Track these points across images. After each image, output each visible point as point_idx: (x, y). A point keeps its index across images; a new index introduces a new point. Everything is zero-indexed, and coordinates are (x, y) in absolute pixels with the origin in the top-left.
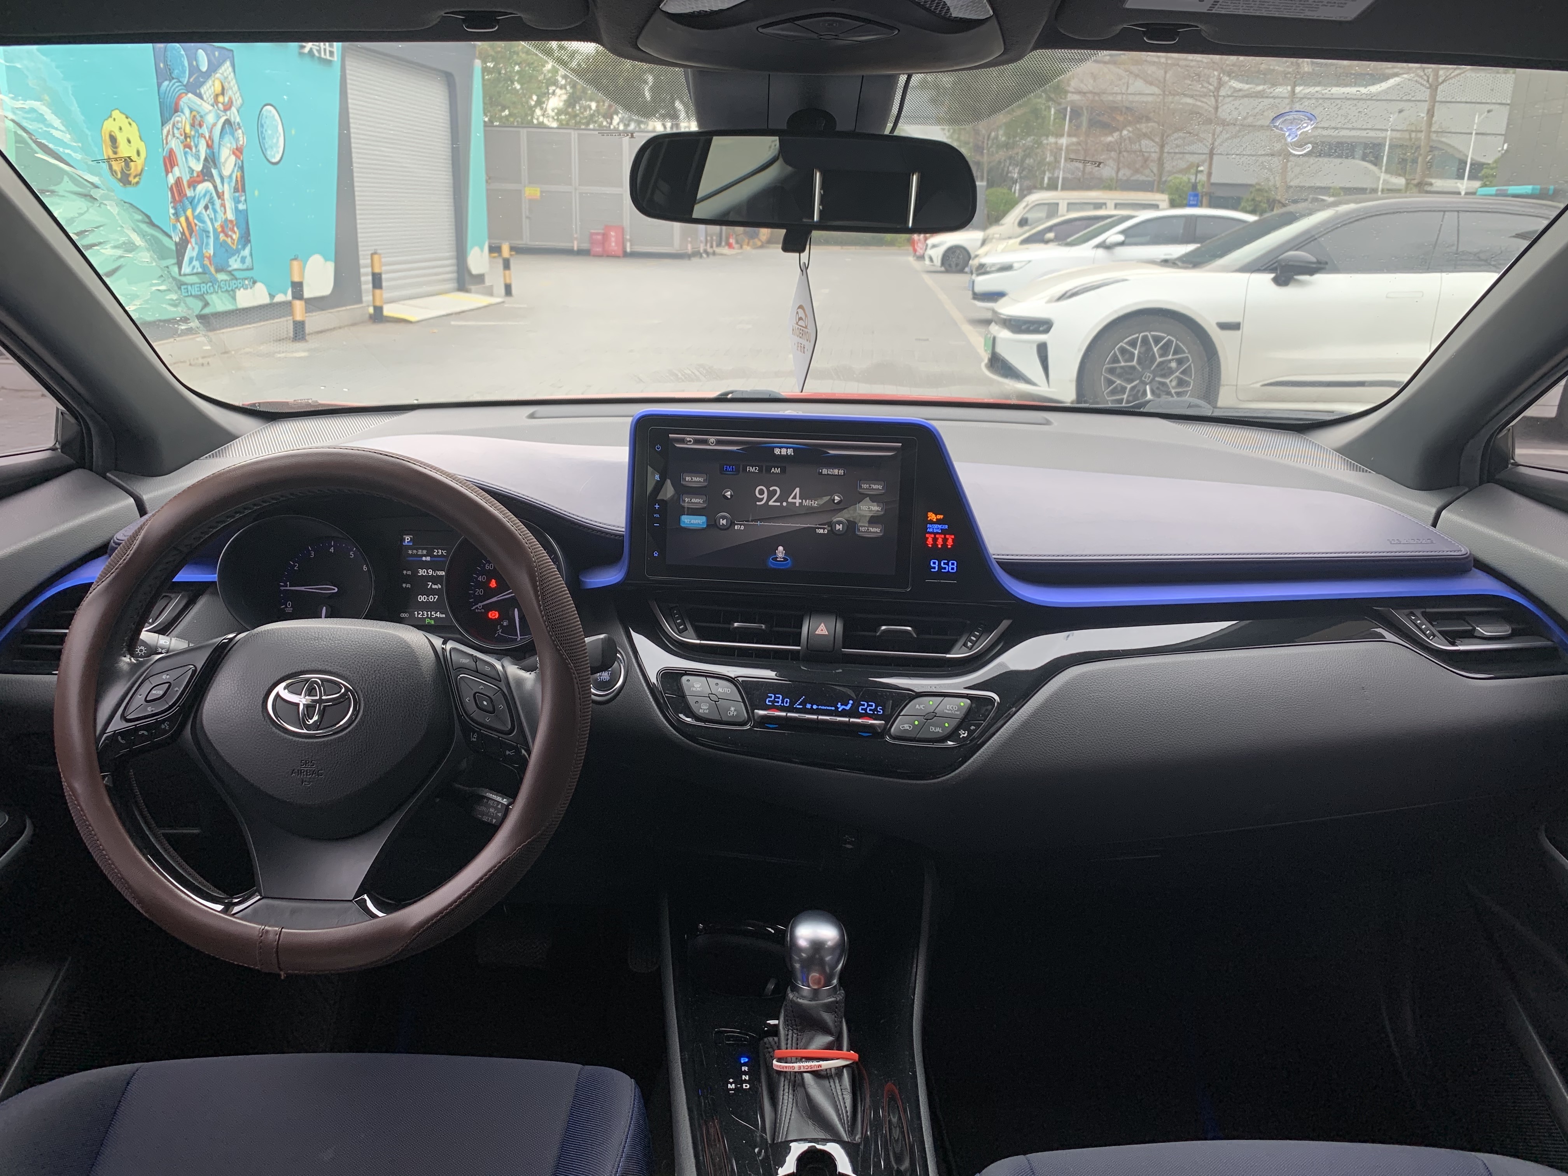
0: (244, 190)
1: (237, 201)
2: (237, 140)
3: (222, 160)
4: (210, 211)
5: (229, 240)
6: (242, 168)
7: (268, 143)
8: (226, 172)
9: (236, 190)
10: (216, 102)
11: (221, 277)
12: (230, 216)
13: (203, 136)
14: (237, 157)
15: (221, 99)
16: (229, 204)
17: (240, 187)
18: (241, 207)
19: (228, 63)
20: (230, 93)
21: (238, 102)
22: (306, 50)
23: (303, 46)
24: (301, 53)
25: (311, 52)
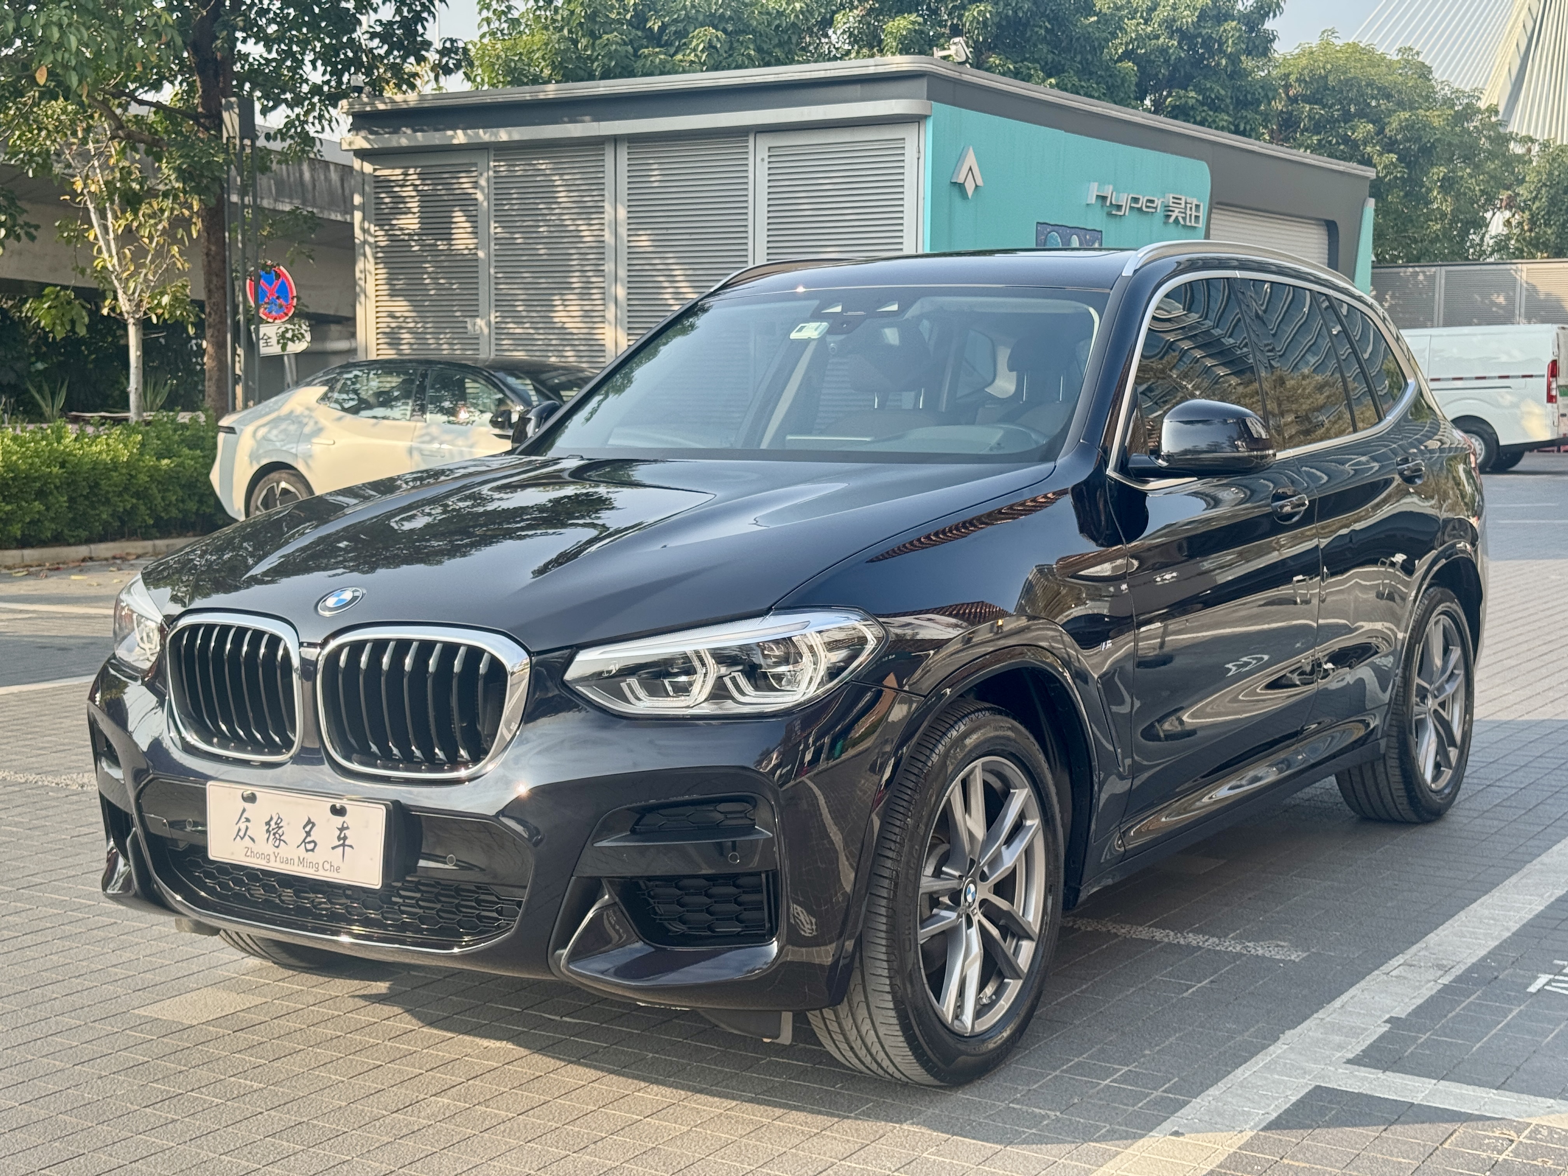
19: (1097, 244)
22: (1172, 220)
23: (1169, 216)
24: (1166, 223)
25: (1176, 221)
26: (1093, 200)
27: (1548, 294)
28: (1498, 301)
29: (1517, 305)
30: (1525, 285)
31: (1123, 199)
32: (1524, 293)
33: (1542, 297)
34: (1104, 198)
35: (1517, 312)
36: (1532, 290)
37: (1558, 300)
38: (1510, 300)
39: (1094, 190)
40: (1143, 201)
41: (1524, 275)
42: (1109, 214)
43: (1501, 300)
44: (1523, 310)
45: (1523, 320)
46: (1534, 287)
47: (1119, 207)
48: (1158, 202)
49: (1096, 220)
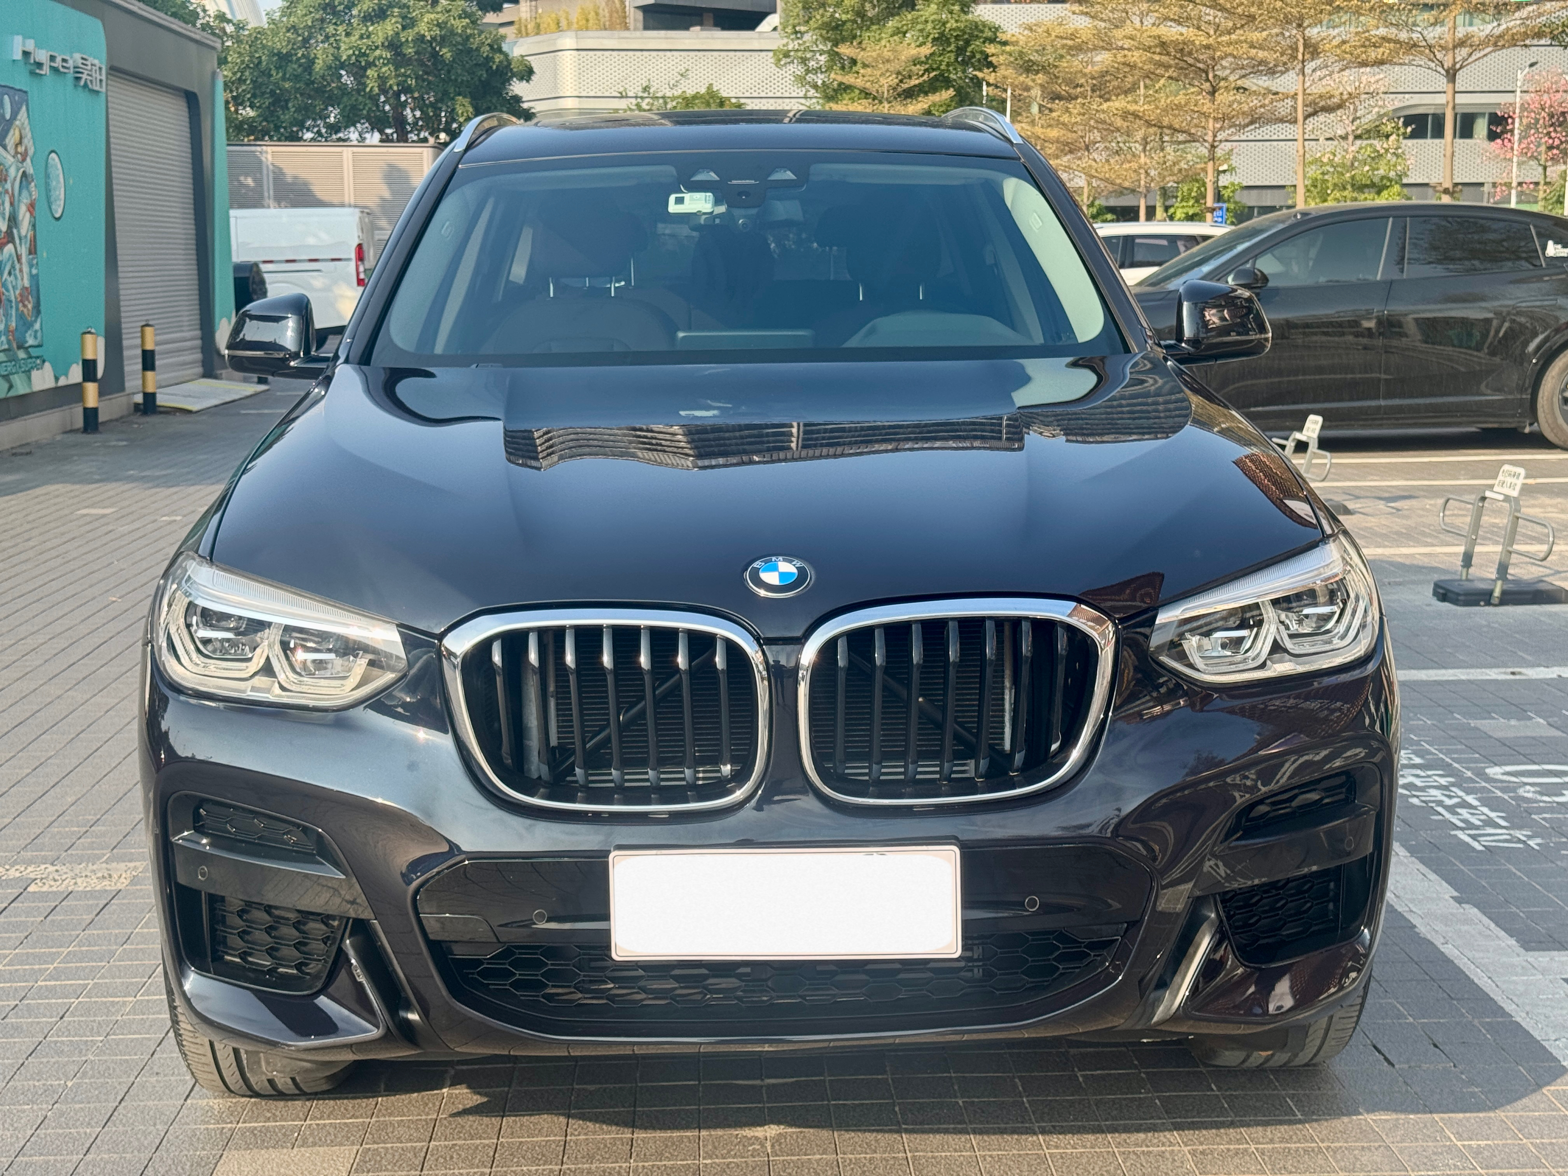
0: (36, 253)
1: (31, 266)
2: (31, 195)
3: (20, 218)
4: (12, 278)
5: (25, 311)
6: (34, 226)
7: (54, 194)
8: (23, 233)
9: (30, 253)
10: (17, 153)
11: (21, 354)
12: (27, 283)
13: (7, 192)
14: (31, 214)
15: (19, 149)
16: (26, 269)
17: (32, 251)
18: (34, 271)
19: (24, 108)
20: (25, 141)
21: (31, 152)
22: (82, 83)
23: (78, 79)
24: (75, 86)
25: (86, 86)
26: (18, 56)
27: (296, 178)
28: (245, 182)
29: (265, 188)
30: (271, 167)
31: (42, 56)
32: (271, 175)
33: (289, 180)
34: (26, 54)
35: (266, 194)
36: (278, 174)
37: (306, 184)
38: (259, 182)
39: (17, 46)
40: (59, 59)
41: (269, 157)
42: (32, 73)
43: (250, 181)
44: (271, 192)
45: (272, 203)
46: (280, 169)
47: (39, 65)
48: (70, 64)
49: (21, 81)
